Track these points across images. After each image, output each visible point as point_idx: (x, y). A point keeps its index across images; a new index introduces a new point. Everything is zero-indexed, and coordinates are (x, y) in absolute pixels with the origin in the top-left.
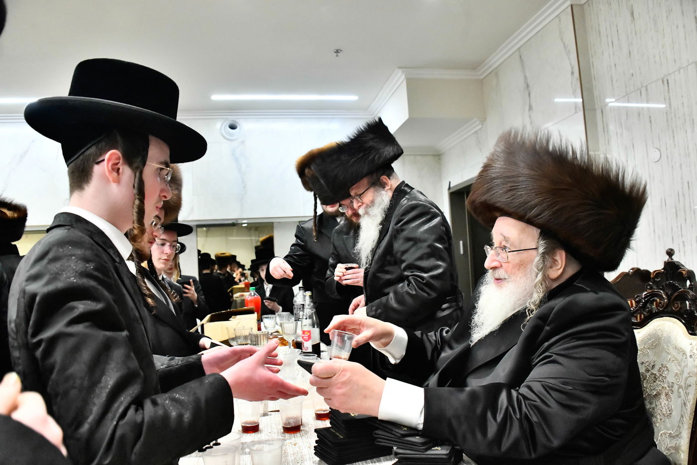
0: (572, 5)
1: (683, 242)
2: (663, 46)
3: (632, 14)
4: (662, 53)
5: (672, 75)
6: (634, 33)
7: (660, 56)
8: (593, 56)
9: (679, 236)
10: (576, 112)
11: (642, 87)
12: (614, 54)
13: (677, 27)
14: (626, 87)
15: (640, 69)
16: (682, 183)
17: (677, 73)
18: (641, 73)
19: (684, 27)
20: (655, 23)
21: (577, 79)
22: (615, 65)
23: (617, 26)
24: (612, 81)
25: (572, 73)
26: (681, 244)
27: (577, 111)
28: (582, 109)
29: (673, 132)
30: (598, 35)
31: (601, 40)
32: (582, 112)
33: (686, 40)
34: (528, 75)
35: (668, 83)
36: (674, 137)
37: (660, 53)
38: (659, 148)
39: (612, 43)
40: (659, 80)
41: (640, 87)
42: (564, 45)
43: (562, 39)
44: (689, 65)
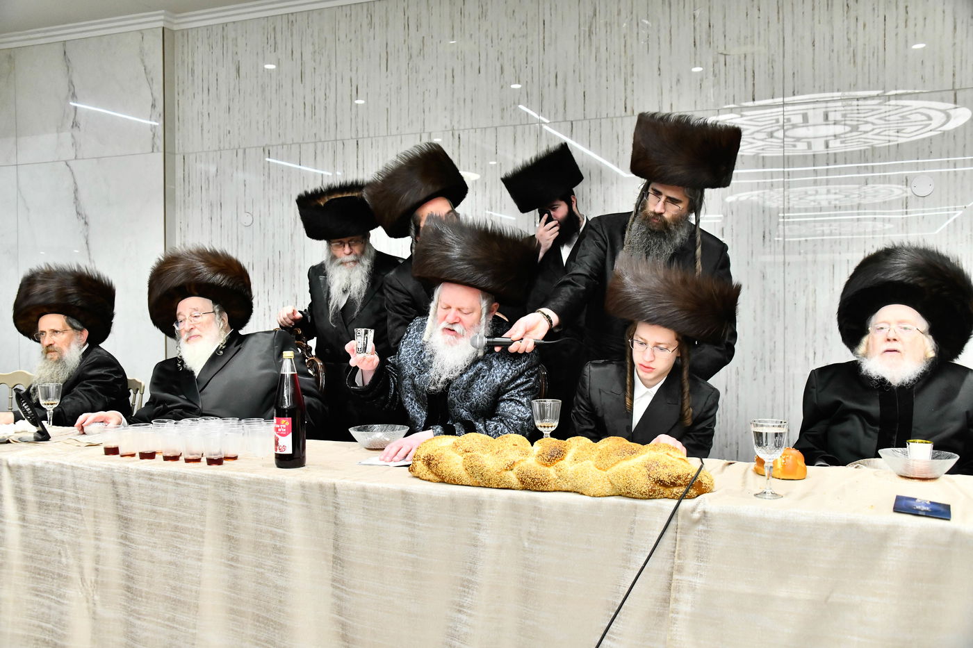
0: (163, 28)
1: (270, 307)
2: (269, 116)
3: (238, 70)
4: (266, 123)
5: (275, 148)
6: (237, 91)
7: (264, 125)
8: (180, 94)
9: (265, 300)
10: (153, 152)
11: (239, 148)
12: (209, 103)
13: (286, 104)
14: (220, 142)
15: (239, 129)
16: (274, 252)
17: (280, 147)
18: (239, 134)
19: (293, 107)
20: (263, 91)
21: (160, 115)
22: (209, 114)
23: (217, 75)
24: (202, 130)
25: (153, 106)
26: (267, 308)
27: (155, 150)
28: (162, 150)
29: (269, 202)
30: (190, 75)
31: (193, 80)
32: (162, 154)
33: (293, 120)
34: (76, 82)
35: (269, 153)
36: (269, 206)
37: (264, 122)
38: (251, 212)
39: (209, 90)
40: (260, 147)
41: (237, 147)
42: (145, 69)
43: (143, 61)
44: (293, 144)
